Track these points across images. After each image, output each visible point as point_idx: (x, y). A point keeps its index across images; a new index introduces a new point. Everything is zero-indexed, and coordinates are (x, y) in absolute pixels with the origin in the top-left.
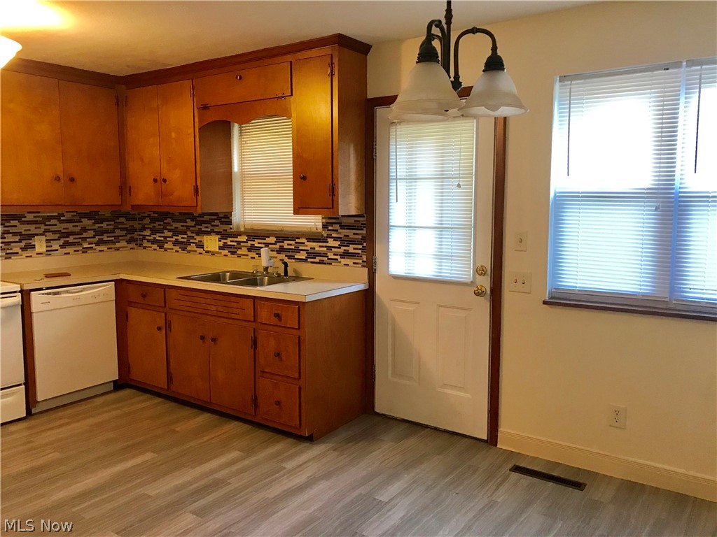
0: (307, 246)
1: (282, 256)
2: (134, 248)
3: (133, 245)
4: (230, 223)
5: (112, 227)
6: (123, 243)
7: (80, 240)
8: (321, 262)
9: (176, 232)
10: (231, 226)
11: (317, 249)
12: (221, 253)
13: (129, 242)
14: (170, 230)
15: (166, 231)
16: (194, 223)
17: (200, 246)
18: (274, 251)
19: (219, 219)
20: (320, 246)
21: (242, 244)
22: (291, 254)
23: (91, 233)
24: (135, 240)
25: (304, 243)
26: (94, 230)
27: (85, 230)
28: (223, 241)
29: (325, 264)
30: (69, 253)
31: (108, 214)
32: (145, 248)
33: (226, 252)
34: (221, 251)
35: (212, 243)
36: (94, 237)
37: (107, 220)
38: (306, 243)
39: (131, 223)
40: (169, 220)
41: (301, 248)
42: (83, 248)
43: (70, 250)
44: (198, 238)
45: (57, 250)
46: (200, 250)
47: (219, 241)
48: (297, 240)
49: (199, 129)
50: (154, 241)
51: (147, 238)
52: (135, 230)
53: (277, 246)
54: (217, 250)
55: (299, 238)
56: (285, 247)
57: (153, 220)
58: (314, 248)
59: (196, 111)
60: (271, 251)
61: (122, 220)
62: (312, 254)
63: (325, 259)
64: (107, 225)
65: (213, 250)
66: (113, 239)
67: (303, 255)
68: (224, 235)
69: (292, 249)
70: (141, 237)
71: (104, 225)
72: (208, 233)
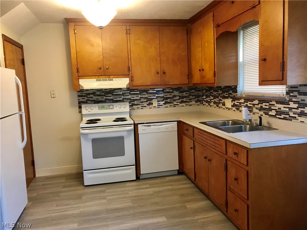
0: (276, 107)
1: (261, 113)
2: (199, 105)
3: (198, 103)
4: (236, 92)
5: (188, 94)
6: (194, 102)
7: (172, 101)
8: (285, 119)
9: (215, 97)
10: (237, 94)
11: (283, 109)
12: (232, 109)
13: (196, 102)
14: (212, 96)
15: (211, 96)
16: (222, 92)
17: (224, 104)
18: (257, 109)
19: (232, 89)
20: (284, 107)
21: (242, 104)
22: (267, 111)
23: (178, 98)
24: (200, 101)
25: (274, 105)
26: (179, 96)
27: (175, 96)
28: (233, 102)
29: (287, 120)
30: (167, 107)
31: (186, 89)
32: (204, 105)
33: (234, 108)
34: (232, 108)
35: (229, 103)
36: (179, 100)
37: (185, 91)
38: (276, 105)
39: (198, 92)
40: (212, 91)
41: (272, 108)
42: (174, 105)
43: (168, 105)
44: (223, 100)
45: (162, 105)
46: (224, 107)
47: (232, 102)
48: (270, 103)
49: (216, 39)
50: (207, 102)
51: (204, 100)
52: (200, 96)
53: (259, 106)
54: (230, 107)
55: (271, 101)
56: (263, 107)
57: (207, 91)
58: (280, 109)
59: (215, 28)
60: (256, 109)
61: (193, 91)
62: (279, 113)
63: (288, 116)
64: (186, 94)
65: (229, 107)
66: (188, 100)
67: (273, 113)
68: (234, 99)
69: (267, 108)
70: (202, 99)
71: (184, 94)
72: (227, 98)
